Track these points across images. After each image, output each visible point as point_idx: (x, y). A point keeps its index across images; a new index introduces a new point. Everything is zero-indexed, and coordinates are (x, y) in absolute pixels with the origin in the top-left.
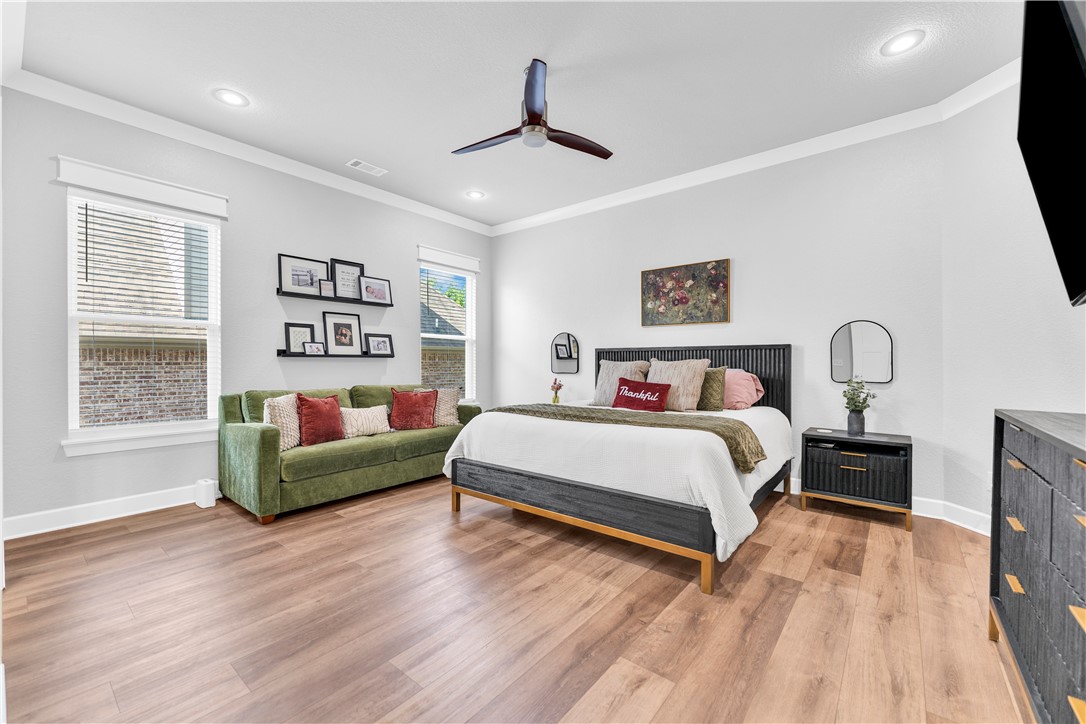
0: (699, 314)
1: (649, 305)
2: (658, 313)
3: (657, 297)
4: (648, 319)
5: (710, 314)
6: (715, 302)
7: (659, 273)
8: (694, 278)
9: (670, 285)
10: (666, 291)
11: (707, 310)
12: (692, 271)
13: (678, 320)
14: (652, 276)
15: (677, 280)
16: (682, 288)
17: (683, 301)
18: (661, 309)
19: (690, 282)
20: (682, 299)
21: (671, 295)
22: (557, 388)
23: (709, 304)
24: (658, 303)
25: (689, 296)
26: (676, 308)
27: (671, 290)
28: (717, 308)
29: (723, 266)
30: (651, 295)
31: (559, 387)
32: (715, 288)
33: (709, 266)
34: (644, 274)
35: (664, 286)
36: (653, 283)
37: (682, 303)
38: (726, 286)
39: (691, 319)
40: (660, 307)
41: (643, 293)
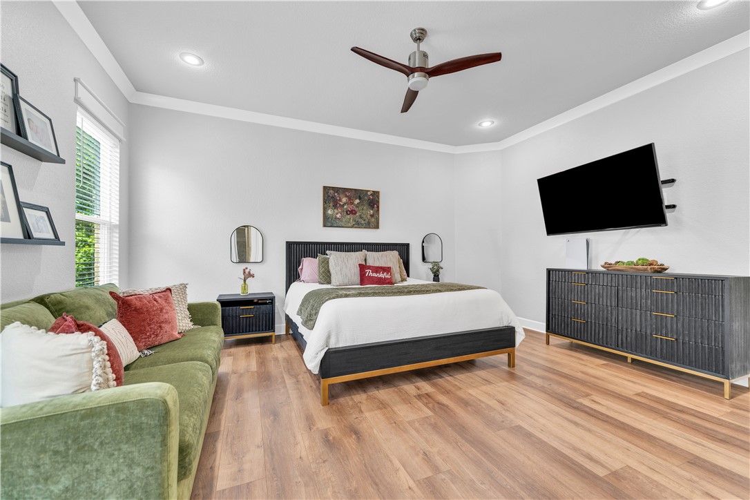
0: (363, 222)
1: (330, 212)
2: (336, 218)
3: (335, 206)
4: (328, 222)
5: (369, 223)
6: (372, 216)
7: (336, 190)
8: (360, 198)
9: (344, 200)
10: (342, 204)
11: (367, 220)
12: (359, 194)
13: (350, 225)
14: (331, 191)
15: (349, 198)
16: (352, 203)
17: (353, 212)
18: (338, 216)
19: (357, 201)
20: (352, 211)
21: (345, 207)
22: (248, 275)
23: (369, 216)
24: (336, 211)
25: (357, 209)
26: (348, 216)
27: (345, 204)
28: (373, 220)
29: (376, 194)
30: (331, 205)
31: (251, 275)
32: (372, 207)
33: (369, 193)
34: (325, 188)
35: (340, 200)
36: (332, 196)
37: (353, 214)
38: (378, 207)
39: (357, 225)
40: (337, 214)
41: (325, 202)
